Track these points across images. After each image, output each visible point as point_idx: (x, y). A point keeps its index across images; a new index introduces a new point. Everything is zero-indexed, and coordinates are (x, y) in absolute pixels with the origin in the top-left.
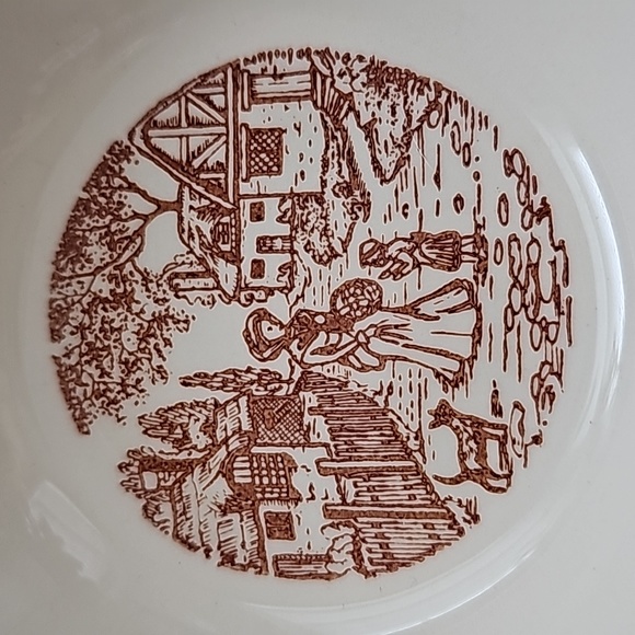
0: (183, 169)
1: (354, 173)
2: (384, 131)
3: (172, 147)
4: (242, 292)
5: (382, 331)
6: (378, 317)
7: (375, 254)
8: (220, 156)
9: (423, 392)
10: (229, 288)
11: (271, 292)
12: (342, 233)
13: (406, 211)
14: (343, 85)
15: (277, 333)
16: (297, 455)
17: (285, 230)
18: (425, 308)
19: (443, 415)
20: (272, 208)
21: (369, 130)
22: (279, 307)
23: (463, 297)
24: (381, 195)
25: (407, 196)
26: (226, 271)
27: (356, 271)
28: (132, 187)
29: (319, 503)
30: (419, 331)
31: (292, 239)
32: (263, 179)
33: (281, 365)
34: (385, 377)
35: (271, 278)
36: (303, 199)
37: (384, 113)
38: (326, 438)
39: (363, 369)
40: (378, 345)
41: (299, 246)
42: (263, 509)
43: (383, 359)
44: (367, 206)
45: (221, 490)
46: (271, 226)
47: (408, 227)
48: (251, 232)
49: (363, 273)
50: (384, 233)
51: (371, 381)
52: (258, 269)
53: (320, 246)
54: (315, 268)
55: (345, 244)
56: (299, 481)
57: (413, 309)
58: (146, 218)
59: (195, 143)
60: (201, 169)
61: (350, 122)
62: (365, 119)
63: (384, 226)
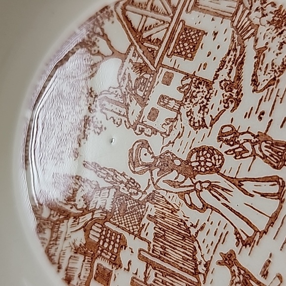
0: (137, 35)
1: (239, 78)
2: (269, 57)
4: (138, 126)
7: (230, 136)
8: (160, 36)
9: (222, 239)
10: (133, 119)
11: (155, 131)
12: (214, 113)
13: (261, 116)
14: (255, 16)
15: (148, 159)
16: (129, 238)
17: (180, 96)
18: (247, 186)
19: (229, 260)
20: (177, 78)
21: (260, 53)
22: (157, 144)
23: (275, 189)
24: (250, 99)
25: (266, 107)
26: (135, 107)
27: (212, 141)
28: (104, 36)
29: (130, 275)
30: (237, 199)
31: (181, 104)
32: (180, 60)
33: (143, 180)
34: (202, 217)
35: (158, 124)
37: (274, 45)
38: (151, 238)
39: (191, 206)
40: (206, 195)
41: (184, 111)
42: (98, 261)
43: (205, 206)
44: (238, 102)
45: (79, 238)
46: (173, 91)
47: (258, 127)
48: (160, 89)
49: (216, 145)
50: (241, 124)
51: (193, 217)
52: (154, 115)
53: (198, 117)
54: (188, 128)
55: (214, 120)
56: (125, 256)
57: (239, 183)
58: (104, 57)
59: (150, 22)
60: (149, 39)
61: (249, 43)
62: (261, 44)
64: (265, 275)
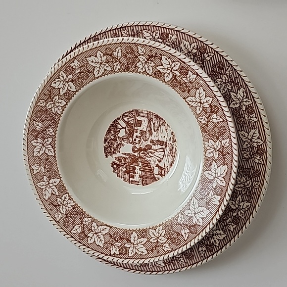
0: (127, 123)
1: (151, 130)
2: (156, 124)
3: (126, 119)
4: (132, 143)
5: (151, 153)
6: (151, 150)
7: (152, 141)
8: (133, 122)
9: (155, 162)
10: (131, 142)
11: (136, 144)
12: (148, 137)
14: (151, 116)
15: (136, 149)
16: (136, 167)
17: (140, 135)
18: (158, 151)
19: (157, 165)
20: (139, 131)
21: (154, 124)
22: (137, 146)
23: (163, 150)
24: (154, 133)
25: (157, 135)
26: (131, 139)
27: (149, 143)
28: (119, 124)
29: (138, 175)
30: (156, 153)
31: (141, 137)
32: (138, 127)
33: (136, 154)
34: (150, 159)
35: (137, 142)
36: (143, 131)
37: (156, 122)
38: (141, 165)
39: (148, 157)
40: (150, 154)
41: (142, 138)
42: (130, 174)
43: (151, 156)
44: (152, 134)
45: (125, 169)
46: (138, 134)
47: (157, 139)
48: (135, 134)
49: (150, 144)
50: (154, 139)
51: (148, 159)
52: (135, 140)
53: (145, 139)
54: (143, 141)
55: (148, 139)
56: (136, 171)
57: (156, 150)
58: (120, 129)
59: (129, 120)
60: (130, 124)
61: (152, 122)
62: (154, 122)
63: (154, 137)
64: (165, 167)
